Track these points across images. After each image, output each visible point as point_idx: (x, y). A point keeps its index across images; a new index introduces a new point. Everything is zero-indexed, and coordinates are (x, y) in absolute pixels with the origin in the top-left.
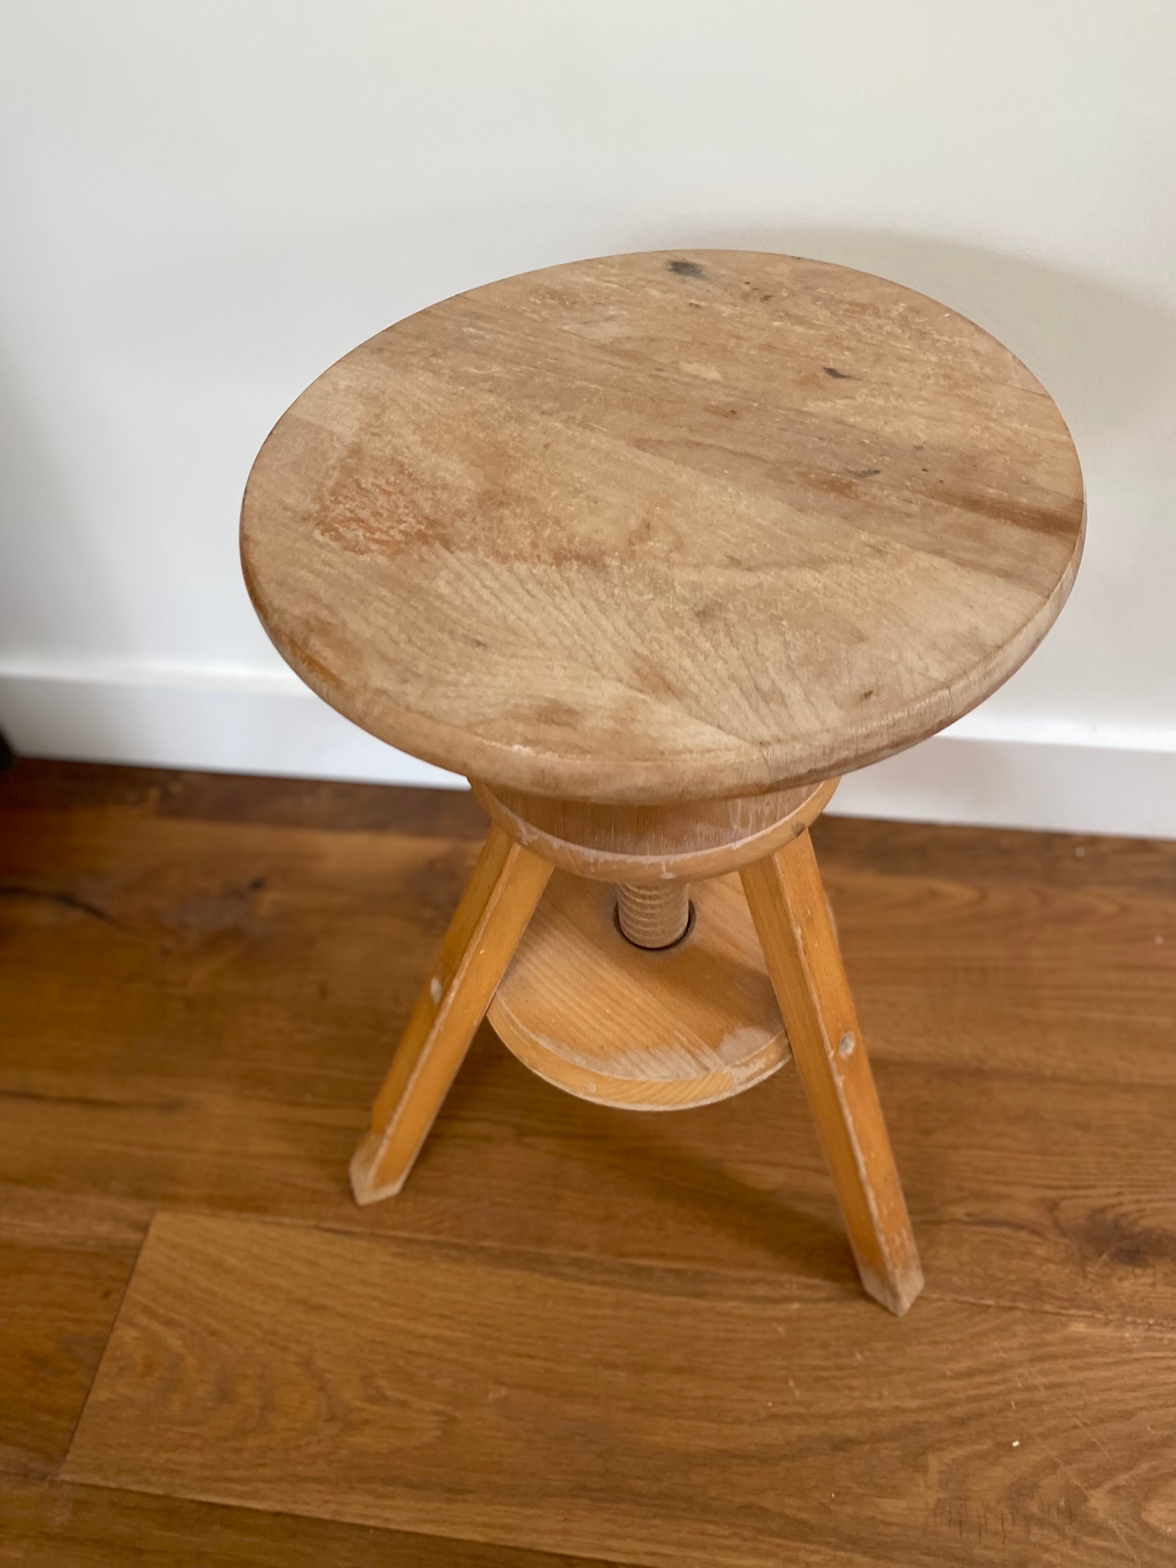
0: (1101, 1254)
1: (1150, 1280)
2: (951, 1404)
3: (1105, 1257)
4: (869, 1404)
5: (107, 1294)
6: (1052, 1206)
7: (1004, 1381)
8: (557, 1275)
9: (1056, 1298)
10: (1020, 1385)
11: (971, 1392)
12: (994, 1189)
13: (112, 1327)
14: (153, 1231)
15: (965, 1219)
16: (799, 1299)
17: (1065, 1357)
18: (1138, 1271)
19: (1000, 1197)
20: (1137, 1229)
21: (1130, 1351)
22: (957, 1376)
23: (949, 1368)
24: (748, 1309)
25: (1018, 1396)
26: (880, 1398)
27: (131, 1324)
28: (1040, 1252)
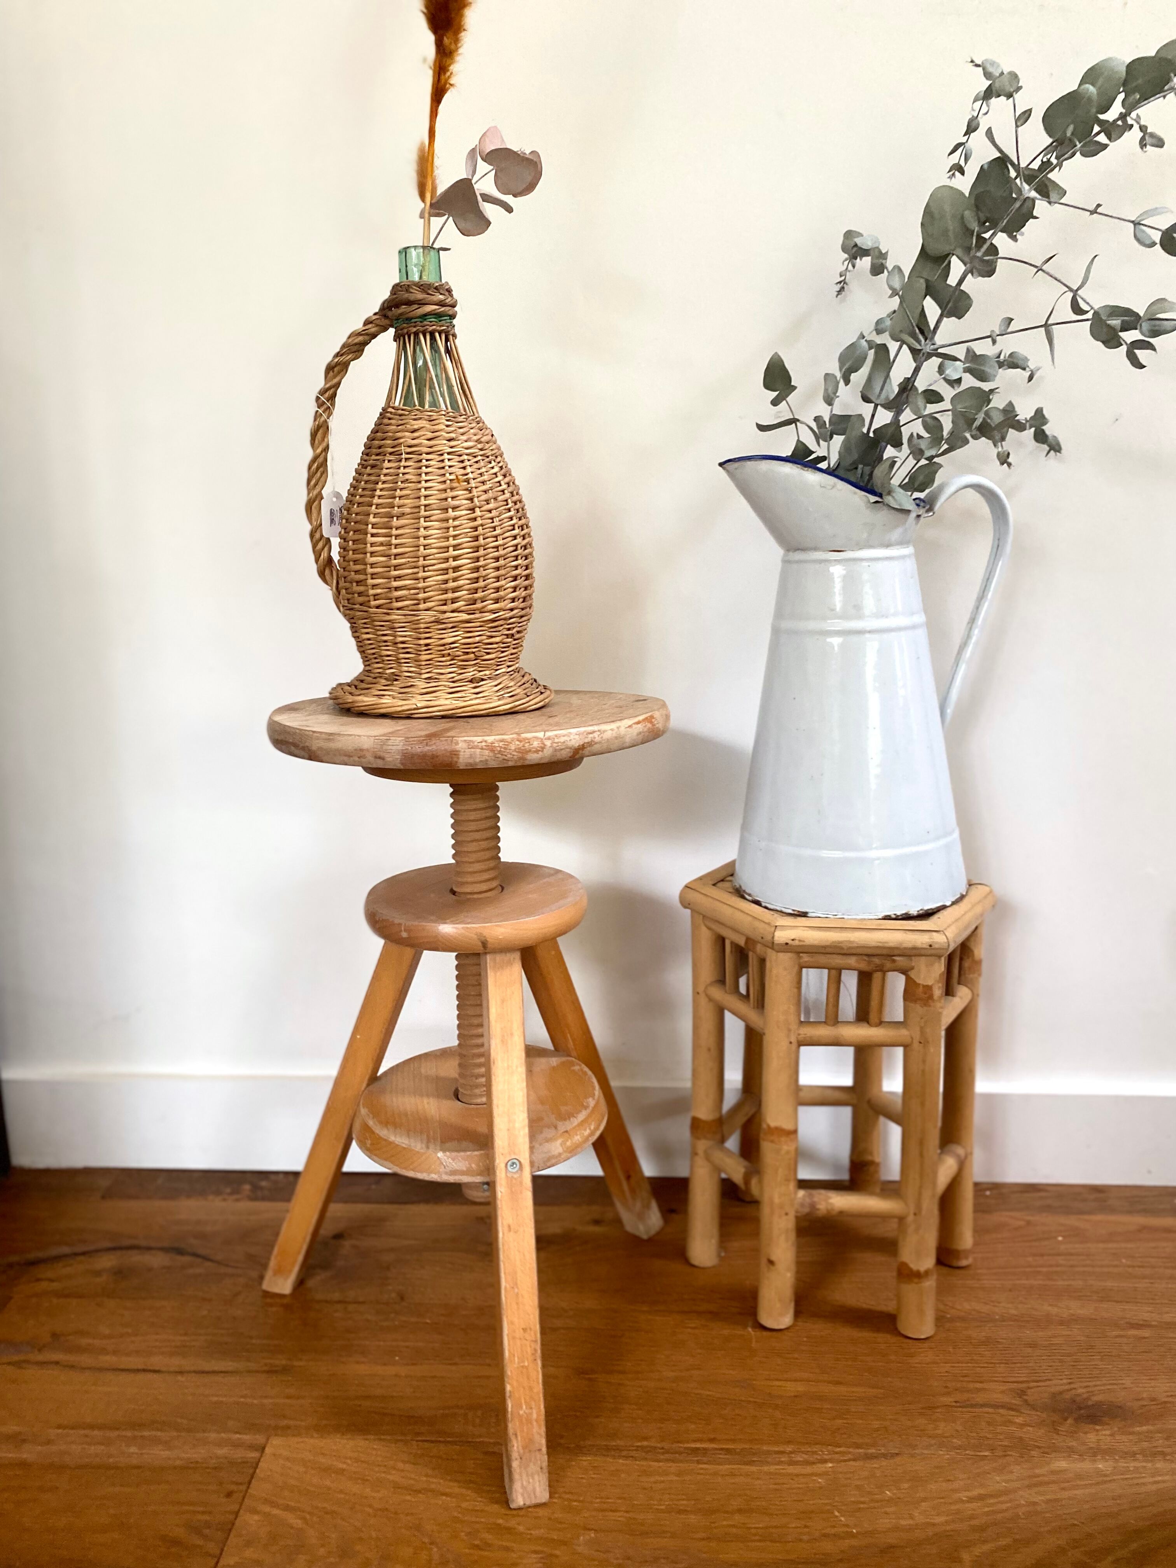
0: (1066, 1419)
1: (1108, 1432)
2: (972, 1517)
3: (1070, 1421)
4: (903, 1522)
5: (229, 1495)
6: (1022, 1393)
7: (1010, 1501)
8: (627, 1457)
9: (1039, 1447)
10: (1023, 1502)
11: (986, 1509)
12: (971, 1386)
13: (237, 1514)
14: (268, 1450)
15: (954, 1404)
16: (831, 1461)
17: (1054, 1482)
18: (1098, 1427)
19: (978, 1390)
20: (1090, 1403)
21: (1106, 1476)
22: (971, 1500)
23: (964, 1495)
24: (791, 1469)
25: (1024, 1509)
26: (911, 1517)
27: (255, 1511)
28: (1019, 1420)
